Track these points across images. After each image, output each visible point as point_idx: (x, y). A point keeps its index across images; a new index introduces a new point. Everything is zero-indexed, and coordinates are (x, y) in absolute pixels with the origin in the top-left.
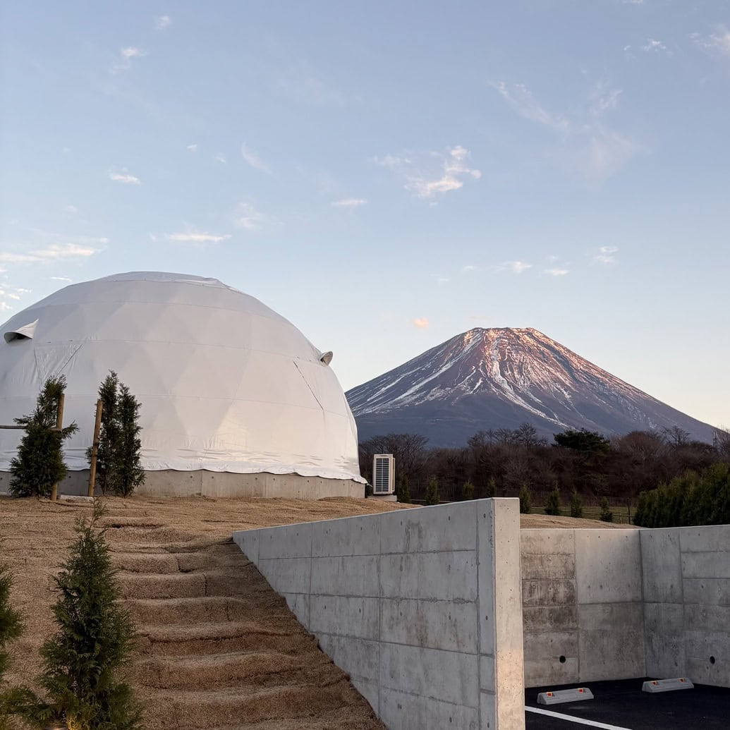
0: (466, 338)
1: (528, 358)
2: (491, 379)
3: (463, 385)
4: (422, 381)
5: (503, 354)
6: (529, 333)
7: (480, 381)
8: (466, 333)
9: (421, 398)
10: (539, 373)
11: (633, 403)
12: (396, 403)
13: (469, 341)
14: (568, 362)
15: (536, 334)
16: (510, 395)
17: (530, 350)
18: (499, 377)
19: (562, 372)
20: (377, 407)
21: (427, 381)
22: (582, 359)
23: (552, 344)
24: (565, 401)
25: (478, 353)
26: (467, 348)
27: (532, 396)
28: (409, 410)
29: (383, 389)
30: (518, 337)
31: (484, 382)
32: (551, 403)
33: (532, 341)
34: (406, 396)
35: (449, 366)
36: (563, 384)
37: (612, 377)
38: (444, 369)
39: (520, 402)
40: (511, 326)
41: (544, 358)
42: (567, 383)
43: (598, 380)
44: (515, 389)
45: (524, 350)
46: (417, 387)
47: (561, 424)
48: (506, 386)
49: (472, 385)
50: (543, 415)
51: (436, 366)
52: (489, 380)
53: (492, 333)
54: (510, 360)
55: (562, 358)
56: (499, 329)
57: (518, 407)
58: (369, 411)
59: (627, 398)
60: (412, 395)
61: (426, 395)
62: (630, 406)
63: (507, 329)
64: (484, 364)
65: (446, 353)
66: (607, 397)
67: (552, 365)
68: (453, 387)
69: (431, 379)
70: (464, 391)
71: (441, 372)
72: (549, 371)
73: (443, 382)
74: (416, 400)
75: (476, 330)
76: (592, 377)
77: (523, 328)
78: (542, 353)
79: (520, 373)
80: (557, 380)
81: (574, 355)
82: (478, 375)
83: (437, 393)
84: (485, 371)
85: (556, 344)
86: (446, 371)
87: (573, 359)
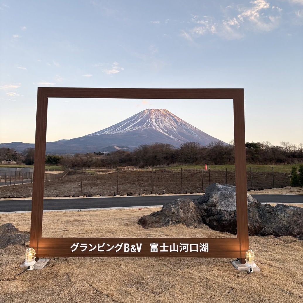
1: (164, 118)
3: (144, 126)
4: (132, 124)
5: (156, 117)
6: (164, 110)
7: (149, 125)
8: (145, 110)
9: (132, 129)
10: (167, 123)
12: (125, 130)
13: (146, 112)
14: (175, 119)
15: (166, 111)
16: (158, 129)
17: (164, 116)
18: (155, 124)
19: (174, 123)
20: (119, 132)
22: (180, 118)
23: (171, 114)
24: (175, 131)
25: (149, 117)
26: (146, 115)
27: (165, 129)
28: (128, 133)
29: (121, 126)
30: (161, 112)
31: (151, 125)
32: (170, 132)
33: (164, 113)
35: (140, 120)
37: (188, 124)
38: (139, 121)
39: (161, 131)
40: (159, 109)
41: (169, 118)
42: (175, 126)
44: (159, 127)
45: (162, 116)
46: (131, 126)
47: (173, 138)
48: (157, 126)
49: (147, 126)
50: (168, 135)
51: (136, 120)
53: (153, 110)
54: (158, 118)
55: (174, 118)
56: (155, 109)
57: (161, 133)
58: (116, 132)
59: (193, 131)
60: (129, 128)
61: (133, 128)
62: (194, 133)
64: (150, 120)
65: (139, 116)
66: (187, 130)
67: (171, 120)
68: (141, 126)
69: (135, 124)
70: (145, 128)
71: (138, 121)
72: (170, 122)
73: (139, 124)
74: (130, 130)
75: (148, 109)
76: (183, 124)
77: (162, 109)
79: (161, 122)
80: (172, 125)
82: (149, 123)
83: (136, 128)
84: (151, 122)
85: (172, 114)
86: (139, 122)
87: (177, 118)
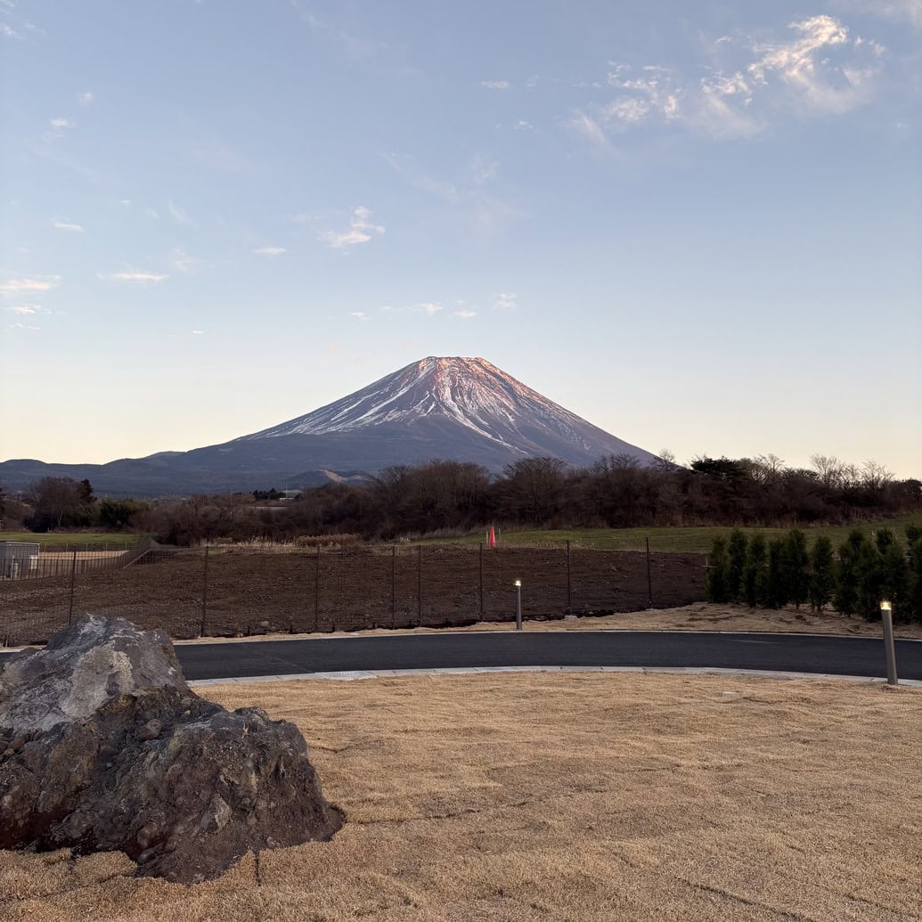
0: (421, 365)
1: (477, 385)
2: (443, 404)
3: (418, 408)
4: (382, 403)
5: (454, 381)
6: (478, 362)
7: (434, 405)
8: (421, 361)
9: (380, 419)
10: (487, 398)
11: (569, 427)
12: (358, 422)
13: (423, 368)
14: (512, 389)
15: (484, 363)
16: (460, 417)
17: (479, 378)
18: (450, 402)
19: (507, 398)
20: (340, 426)
21: (385, 403)
22: (525, 386)
23: (498, 372)
24: (510, 424)
25: (431, 379)
26: (422, 374)
27: (480, 419)
28: (369, 429)
29: (346, 410)
30: (468, 366)
31: (437, 406)
32: (496, 426)
33: (480, 369)
34: (367, 417)
35: (405, 390)
36: (507, 409)
37: (551, 403)
38: (401, 393)
39: (469, 424)
40: (461, 356)
41: (492, 386)
42: (511, 408)
43: (539, 406)
44: (464, 412)
45: (473, 378)
46: (376, 409)
47: (505, 444)
48: (456, 409)
49: (426, 408)
50: (489, 436)
51: (394, 390)
52: (441, 405)
53: (444, 362)
54: (460, 386)
55: (506, 385)
56: (450, 358)
57: (469, 429)
58: (333, 429)
59: (564, 422)
60: (372, 415)
61: (384, 416)
62: (568, 431)
63: (458, 358)
64: (437, 390)
65: (402, 379)
66: (546, 421)
67: (499, 391)
68: (409, 409)
69: (388, 402)
70: (419, 414)
71: (398, 395)
72: (495, 397)
73: (400, 404)
74: (376, 420)
75: (429, 359)
76: (534, 403)
77: (473, 357)
78: (489, 380)
79: (470, 398)
80: (502, 405)
81: (518, 383)
82: (431, 400)
83: (394, 415)
84: (438, 396)
85: (502, 372)
86: (402, 396)
87: (517, 386)
